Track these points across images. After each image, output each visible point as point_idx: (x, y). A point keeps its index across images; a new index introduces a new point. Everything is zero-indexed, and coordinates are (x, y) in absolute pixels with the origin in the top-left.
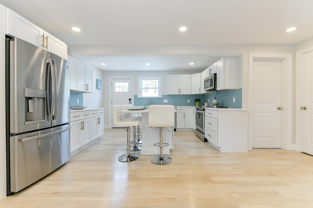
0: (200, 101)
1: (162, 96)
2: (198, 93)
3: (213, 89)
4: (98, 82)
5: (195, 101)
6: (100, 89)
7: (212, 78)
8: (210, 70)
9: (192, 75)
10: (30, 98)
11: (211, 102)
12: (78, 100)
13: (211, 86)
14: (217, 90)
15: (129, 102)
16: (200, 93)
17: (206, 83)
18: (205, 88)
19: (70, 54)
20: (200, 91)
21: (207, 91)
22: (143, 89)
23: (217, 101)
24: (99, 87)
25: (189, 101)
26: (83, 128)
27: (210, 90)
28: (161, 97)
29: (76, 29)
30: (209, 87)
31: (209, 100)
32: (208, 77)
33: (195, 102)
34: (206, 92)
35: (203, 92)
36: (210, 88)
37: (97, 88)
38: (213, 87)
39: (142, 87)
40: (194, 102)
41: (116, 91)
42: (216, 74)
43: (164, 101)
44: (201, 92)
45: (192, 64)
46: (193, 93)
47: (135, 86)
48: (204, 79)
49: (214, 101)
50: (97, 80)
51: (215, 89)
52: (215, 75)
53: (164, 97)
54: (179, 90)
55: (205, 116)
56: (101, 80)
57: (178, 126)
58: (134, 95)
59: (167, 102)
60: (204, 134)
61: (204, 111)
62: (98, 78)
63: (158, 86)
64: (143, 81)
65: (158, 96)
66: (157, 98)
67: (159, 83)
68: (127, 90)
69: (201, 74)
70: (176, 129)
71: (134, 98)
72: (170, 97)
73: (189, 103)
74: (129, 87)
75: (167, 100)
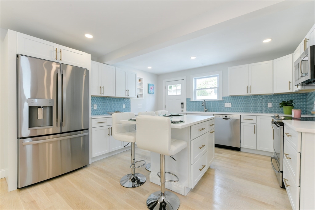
0: (292, 106)
4: (150, 86)
5: (281, 104)
6: (152, 93)
12: (124, 105)
15: (182, 106)
16: (291, 91)
19: (105, 63)
20: (291, 88)
21: (302, 85)
22: (197, 91)
24: (151, 91)
25: (270, 105)
26: (110, 134)
28: (221, 99)
29: (89, 36)
30: (301, 78)
33: (282, 107)
34: (299, 88)
36: (304, 79)
37: (149, 93)
38: (308, 76)
39: (197, 88)
40: (279, 106)
41: (168, 95)
43: (231, 105)
44: (294, 88)
45: (267, 41)
46: (276, 92)
47: (188, 88)
50: (149, 85)
53: (226, 99)
54: (249, 88)
55: (283, 136)
56: (153, 84)
57: (244, 145)
58: (187, 99)
59: (231, 107)
60: (282, 172)
61: (283, 127)
62: (150, 83)
63: (217, 85)
64: (198, 81)
65: (217, 98)
66: (215, 101)
67: (218, 80)
68: (179, 93)
69: (294, 56)
70: (240, 148)
71: (187, 101)
72: (235, 98)
73: (270, 108)
74: (181, 89)
75: (231, 104)
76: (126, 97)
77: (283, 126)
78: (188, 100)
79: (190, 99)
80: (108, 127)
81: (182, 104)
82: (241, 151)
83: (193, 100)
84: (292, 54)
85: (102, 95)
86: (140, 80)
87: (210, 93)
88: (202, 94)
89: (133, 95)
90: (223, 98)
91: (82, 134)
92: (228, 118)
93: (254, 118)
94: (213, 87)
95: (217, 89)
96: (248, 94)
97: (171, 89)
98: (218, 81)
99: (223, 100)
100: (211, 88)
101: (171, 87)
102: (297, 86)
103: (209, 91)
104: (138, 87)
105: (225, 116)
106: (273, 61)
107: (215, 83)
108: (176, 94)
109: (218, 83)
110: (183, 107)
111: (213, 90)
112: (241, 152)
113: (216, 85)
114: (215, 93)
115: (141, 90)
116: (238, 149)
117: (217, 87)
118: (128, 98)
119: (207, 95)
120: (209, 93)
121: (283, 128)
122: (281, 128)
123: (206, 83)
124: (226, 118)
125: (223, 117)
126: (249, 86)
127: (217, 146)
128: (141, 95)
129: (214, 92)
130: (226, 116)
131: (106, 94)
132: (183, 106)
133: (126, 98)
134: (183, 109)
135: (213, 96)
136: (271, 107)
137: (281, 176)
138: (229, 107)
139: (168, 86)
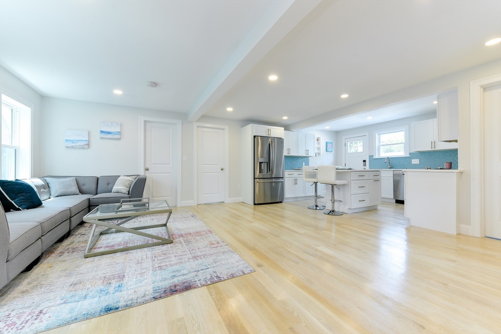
1: (408, 154)
4: (328, 144)
6: (331, 151)
10: (262, 163)
12: (304, 163)
22: (382, 147)
24: (329, 150)
26: (296, 184)
28: (408, 156)
37: (327, 151)
39: (381, 144)
47: (370, 144)
50: (327, 143)
53: (413, 155)
54: (433, 143)
56: (332, 142)
59: (418, 163)
62: (328, 141)
64: (382, 136)
66: (402, 157)
67: (405, 134)
68: (361, 150)
71: (369, 159)
72: (423, 154)
74: (363, 146)
75: (418, 159)
76: (306, 155)
78: (371, 157)
79: (373, 156)
80: (294, 178)
81: (364, 161)
83: (377, 157)
85: (289, 155)
86: (318, 140)
89: (311, 154)
90: (410, 154)
91: (281, 180)
94: (401, 142)
96: (433, 149)
98: (405, 136)
99: (410, 156)
100: (397, 144)
104: (316, 146)
107: (402, 138)
109: (405, 138)
111: (400, 145)
113: (404, 142)
114: (402, 148)
115: (319, 148)
118: (307, 157)
128: (319, 154)
131: (291, 154)
132: (365, 164)
133: (305, 157)
134: (365, 166)
135: (399, 152)
138: (416, 163)
139: (349, 143)
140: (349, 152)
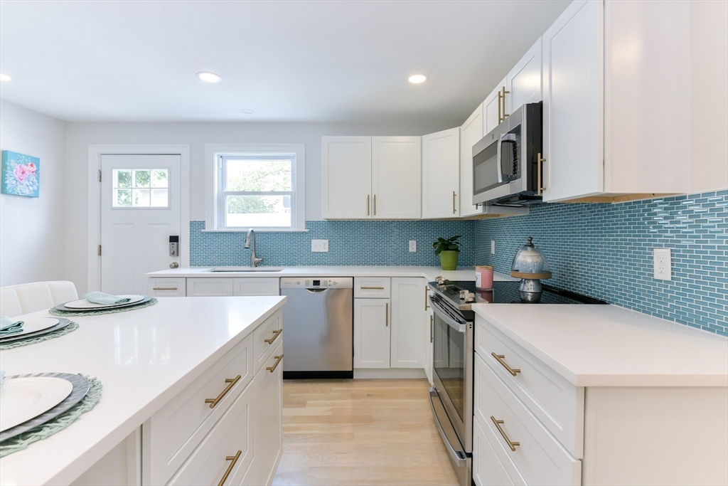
0: (457, 250)
1: (303, 225)
2: (448, 213)
3: (522, 197)
4: (13, 164)
5: (437, 246)
6: (27, 194)
7: (517, 131)
8: (502, 96)
9: (426, 137)
11: (509, 262)
13: (507, 179)
14: (544, 200)
15: (171, 247)
16: (456, 215)
17: (485, 167)
18: (475, 192)
20: (457, 208)
21: (485, 204)
22: (230, 200)
23: (539, 260)
24: (18, 187)
25: (413, 246)
27: (503, 202)
28: (303, 229)
30: (498, 185)
31: (493, 243)
32: (492, 134)
33: (437, 252)
34: (480, 210)
35: (470, 208)
36: (504, 191)
37: (3, 190)
38: (521, 185)
40: (433, 250)
42: (541, 104)
43: (327, 246)
44: (462, 209)
46: (427, 215)
48: (474, 147)
49: (526, 259)
50: (3, 156)
51: (531, 198)
52: (536, 112)
53: (315, 229)
54: (372, 201)
55: (474, 351)
56: (35, 155)
57: (362, 362)
58: (192, 223)
59: (327, 250)
60: (470, 455)
61: (472, 323)
63: (289, 184)
64: (231, 164)
65: (289, 224)
66: (285, 233)
67: (293, 171)
68: (161, 201)
69: (462, 132)
70: (352, 372)
71: (192, 232)
72: (339, 228)
73: (414, 253)
74: (170, 188)
75: (327, 241)
77: (473, 320)
78: (196, 226)
79: (202, 224)
81: (174, 239)
82: (354, 377)
83: (215, 229)
84: (458, 128)
87: (271, 206)
88: (248, 208)
90: (308, 223)
92: (321, 287)
93: (385, 284)
94: (281, 190)
95: (289, 196)
96: (369, 217)
97: (147, 186)
98: (293, 175)
99: (307, 230)
100: (273, 193)
101: (145, 178)
102: (475, 206)
103: (269, 200)
105: (314, 281)
106: (421, 139)
107: (285, 179)
108: (147, 205)
109: (293, 180)
110: (175, 253)
111: (281, 197)
112: (354, 383)
113: (289, 186)
114: (285, 205)
116: (347, 376)
117: (290, 190)
119: (264, 212)
120: (267, 205)
121: (472, 326)
122: (469, 326)
123: (261, 176)
124: (315, 287)
125: (307, 283)
126: (373, 197)
127: (289, 376)
129: (281, 203)
130: (317, 283)
132: (175, 249)
134: (176, 260)
135: (279, 217)
136: (415, 251)
137: (468, 468)
138: (322, 250)
139: (115, 174)
140: (116, 204)
